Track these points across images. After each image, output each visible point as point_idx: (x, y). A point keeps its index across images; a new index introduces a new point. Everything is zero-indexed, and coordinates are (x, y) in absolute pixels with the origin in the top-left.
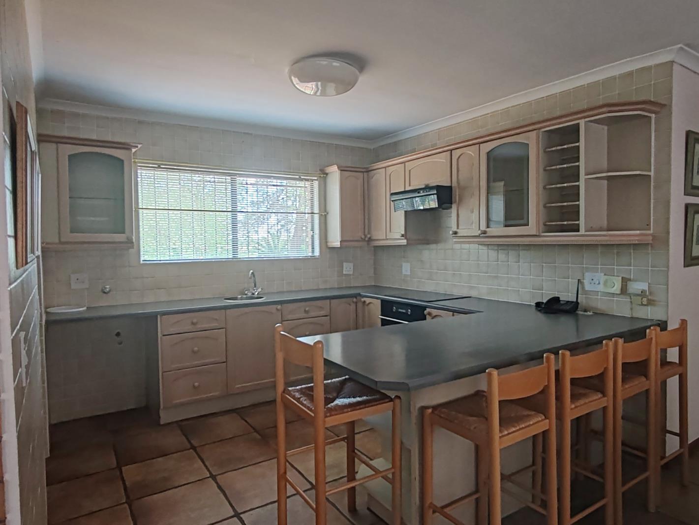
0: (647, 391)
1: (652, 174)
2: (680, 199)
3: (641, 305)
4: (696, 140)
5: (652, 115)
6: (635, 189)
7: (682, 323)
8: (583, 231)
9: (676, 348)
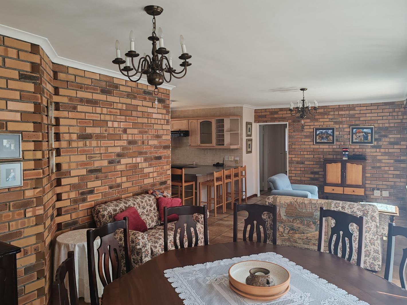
0: (238, 180)
1: (239, 132)
2: (245, 138)
3: (237, 163)
4: (248, 124)
5: (239, 118)
6: (235, 136)
7: (245, 166)
8: (225, 145)
9: (244, 171)
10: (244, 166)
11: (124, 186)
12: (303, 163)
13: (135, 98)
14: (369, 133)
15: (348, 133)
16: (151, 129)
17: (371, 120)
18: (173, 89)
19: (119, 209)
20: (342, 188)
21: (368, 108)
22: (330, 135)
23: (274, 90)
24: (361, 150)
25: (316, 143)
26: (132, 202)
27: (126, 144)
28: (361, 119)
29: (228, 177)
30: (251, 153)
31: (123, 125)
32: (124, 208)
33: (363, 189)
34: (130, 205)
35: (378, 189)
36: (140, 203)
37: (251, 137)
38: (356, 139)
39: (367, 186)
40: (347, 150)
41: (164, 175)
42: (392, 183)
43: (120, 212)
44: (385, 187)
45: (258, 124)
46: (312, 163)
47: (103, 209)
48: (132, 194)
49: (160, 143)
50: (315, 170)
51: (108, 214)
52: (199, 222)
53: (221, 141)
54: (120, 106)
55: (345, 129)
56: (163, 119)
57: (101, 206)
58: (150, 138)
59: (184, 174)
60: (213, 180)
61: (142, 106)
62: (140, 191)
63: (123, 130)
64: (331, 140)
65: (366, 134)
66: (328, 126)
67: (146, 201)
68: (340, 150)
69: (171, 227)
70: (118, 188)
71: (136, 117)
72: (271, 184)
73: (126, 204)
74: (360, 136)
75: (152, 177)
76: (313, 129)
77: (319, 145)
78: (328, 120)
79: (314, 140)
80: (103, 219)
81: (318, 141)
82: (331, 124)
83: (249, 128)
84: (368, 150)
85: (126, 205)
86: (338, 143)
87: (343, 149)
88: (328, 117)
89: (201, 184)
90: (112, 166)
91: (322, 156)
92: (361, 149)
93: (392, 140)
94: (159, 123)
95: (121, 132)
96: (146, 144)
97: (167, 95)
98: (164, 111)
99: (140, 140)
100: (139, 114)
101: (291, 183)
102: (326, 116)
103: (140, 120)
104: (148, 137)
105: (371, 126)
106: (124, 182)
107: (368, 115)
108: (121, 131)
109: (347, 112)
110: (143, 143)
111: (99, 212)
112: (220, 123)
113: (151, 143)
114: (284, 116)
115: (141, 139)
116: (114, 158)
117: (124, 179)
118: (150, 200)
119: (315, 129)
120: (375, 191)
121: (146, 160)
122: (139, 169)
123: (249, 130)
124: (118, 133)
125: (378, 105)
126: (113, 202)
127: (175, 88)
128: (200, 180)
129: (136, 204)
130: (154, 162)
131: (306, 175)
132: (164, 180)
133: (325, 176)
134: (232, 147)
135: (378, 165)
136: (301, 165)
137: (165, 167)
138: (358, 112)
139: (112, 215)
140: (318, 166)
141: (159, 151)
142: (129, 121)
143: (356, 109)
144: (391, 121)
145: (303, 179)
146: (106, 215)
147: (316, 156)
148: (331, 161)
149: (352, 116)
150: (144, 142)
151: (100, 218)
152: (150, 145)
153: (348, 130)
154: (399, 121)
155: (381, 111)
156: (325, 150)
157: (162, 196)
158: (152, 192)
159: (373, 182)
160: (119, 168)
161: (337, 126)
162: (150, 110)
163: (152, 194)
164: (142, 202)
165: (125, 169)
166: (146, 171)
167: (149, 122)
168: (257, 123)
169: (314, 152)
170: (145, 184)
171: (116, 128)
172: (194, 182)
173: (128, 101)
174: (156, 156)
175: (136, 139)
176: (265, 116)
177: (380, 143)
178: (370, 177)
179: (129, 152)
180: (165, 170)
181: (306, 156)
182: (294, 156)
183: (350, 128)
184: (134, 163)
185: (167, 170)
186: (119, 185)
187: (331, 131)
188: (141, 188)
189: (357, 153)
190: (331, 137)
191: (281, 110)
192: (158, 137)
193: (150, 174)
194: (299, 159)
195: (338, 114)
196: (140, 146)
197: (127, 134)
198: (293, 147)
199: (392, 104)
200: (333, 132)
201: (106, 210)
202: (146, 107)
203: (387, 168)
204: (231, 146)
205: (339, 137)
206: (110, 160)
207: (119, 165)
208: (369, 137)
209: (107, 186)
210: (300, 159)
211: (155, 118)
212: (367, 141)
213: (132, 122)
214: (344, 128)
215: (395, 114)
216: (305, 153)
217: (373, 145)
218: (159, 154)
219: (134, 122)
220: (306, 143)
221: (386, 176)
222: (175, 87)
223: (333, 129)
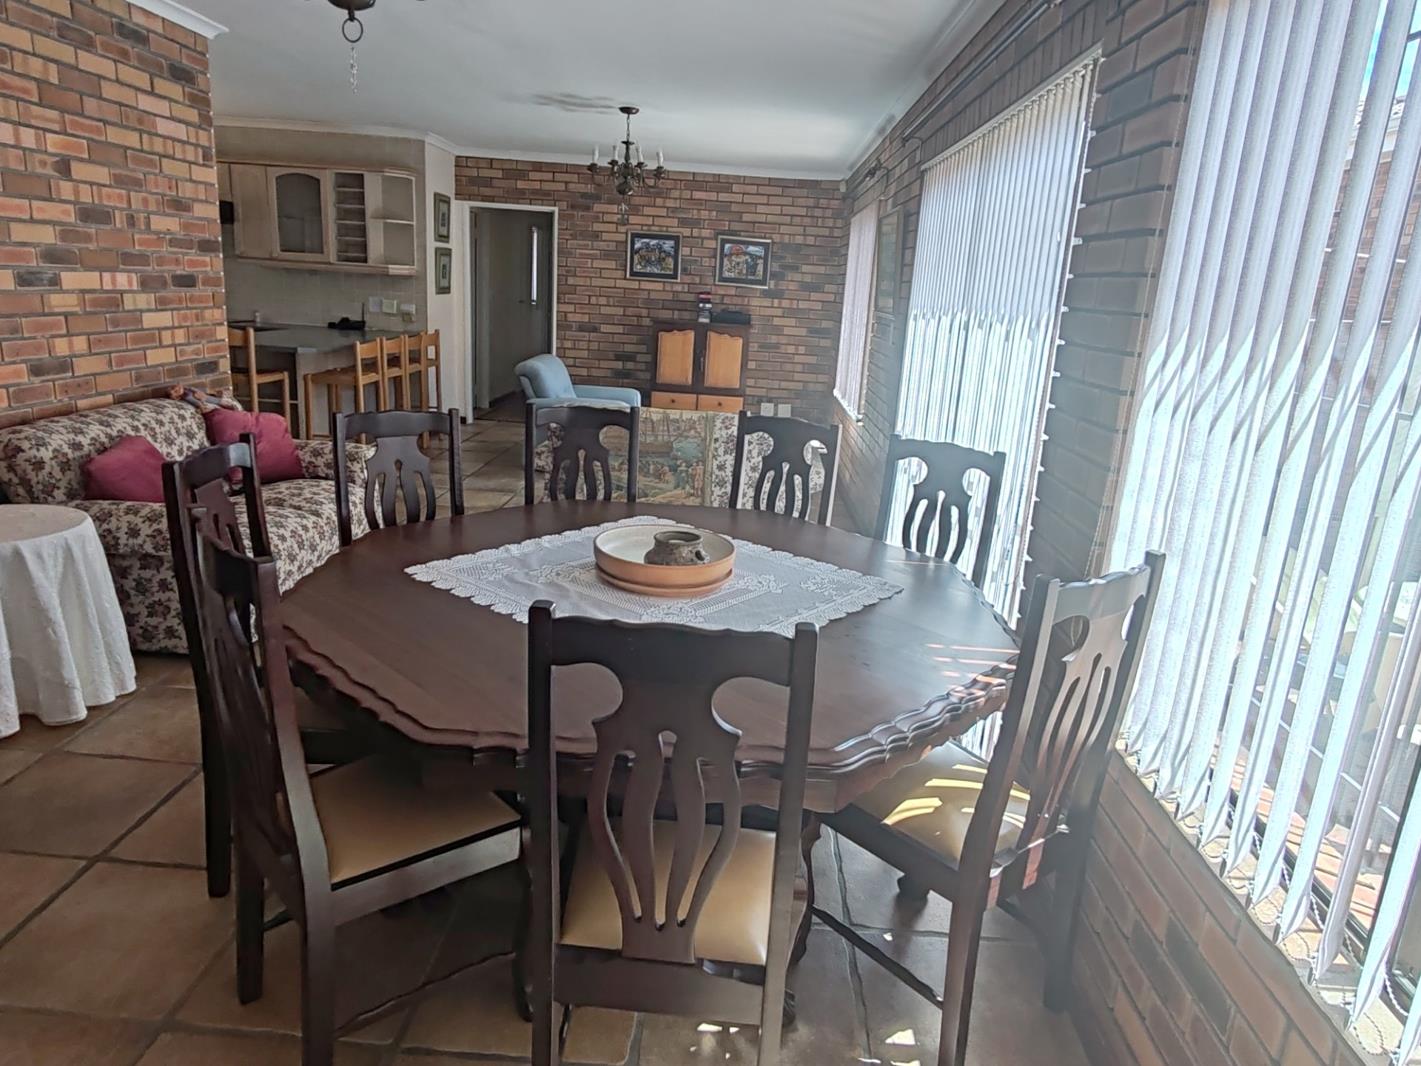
0: (420, 372)
1: (414, 223)
2: (432, 244)
3: (411, 322)
4: (441, 200)
5: (413, 179)
6: (403, 235)
7: (436, 331)
8: (370, 262)
9: (433, 348)
10: (431, 331)
11: (83, 367)
12: (595, 330)
13: (88, 45)
14: (760, 257)
15: (712, 253)
16: (155, 175)
17: (766, 223)
18: (216, 37)
19: (89, 442)
20: (695, 396)
21: (762, 190)
22: (668, 255)
23: (545, 100)
24: (738, 301)
25: (633, 274)
26: (125, 420)
27: (72, 219)
28: (746, 217)
29: (394, 361)
30: (449, 292)
31: (54, 144)
32: (104, 439)
33: (741, 399)
34: (122, 432)
35: (770, 401)
36: (154, 424)
37: (448, 242)
38: (729, 270)
39: (748, 391)
40: (709, 296)
41: (208, 342)
42: (800, 386)
43: (93, 451)
44: (785, 394)
45: (467, 205)
46: (620, 329)
47: (30, 440)
48: (111, 396)
49: (185, 226)
50: (629, 348)
51: (56, 457)
52: (354, 482)
53: (355, 247)
54: (35, 66)
55: (705, 242)
56: (192, 144)
57: (20, 432)
58: (152, 207)
59: (256, 346)
60: (354, 368)
61: (117, 81)
62: (137, 388)
63: (57, 162)
64: (670, 269)
65: (753, 260)
66: (665, 229)
67: (172, 421)
68: (691, 297)
69: (275, 496)
70: (64, 375)
71: (100, 120)
72: (525, 381)
73: (109, 425)
74: (738, 264)
75: (170, 342)
76: (624, 235)
77: (639, 281)
78: (663, 212)
79: (626, 266)
80: (37, 476)
81: (638, 268)
82: (672, 226)
83: (443, 215)
84: (755, 302)
85: (108, 430)
86: (687, 279)
87: (702, 293)
88: (664, 202)
89: (313, 381)
90: (32, 292)
91: (644, 312)
92: (740, 299)
93: (808, 279)
94: (180, 157)
95: (49, 171)
96: (143, 227)
97: (198, 56)
98: (193, 115)
99: (122, 209)
100: (111, 113)
101: (574, 383)
102: (659, 201)
103: (113, 135)
104: (145, 201)
105: (765, 238)
106: (82, 356)
107: (760, 209)
108: (49, 167)
109: (713, 196)
110: (131, 221)
111: (20, 450)
112: (352, 186)
113: (160, 223)
114: (547, 186)
115: (125, 206)
116: (35, 264)
117: (80, 344)
118: (183, 418)
119: (629, 235)
120: (764, 405)
121: (146, 284)
122: (124, 311)
123: (443, 220)
124: (39, 170)
125: (783, 184)
126: (56, 419)
127: (225, 34)
128: (304, 368)
129: (142, 428)
130: (172, 292)
131: (604, 364)
132: (208, 357)
133: (654, 366)
134: (394, 269)
135: (774, 339)
136: (592, 334)
137: (208, 313)
138: (739, 198)
139: (69, 460)
140: (634, 339)
141: (186, 258)
142: (75, 132)
143: (735, 188)
144: (810, 230)
145: (595, 373)
146: (46, 459)
147: (630, 311)
148: (671, 326)
149: (723, 208)
150: (132, 217)
151: (24, 471)
152: (157, 233)
153: (712, 244)
154: (826, 232)
155: (789, 201)
156: (653, 296)
157: (218, 407)
158: (182, 391)
159: (761, 383)
160: (57, 301)
161: (686, 232)
162: (146, 103)
163: (183, 398)
164: (161, 423)
165: (77, 309)
166: (150, 320)
167: (146, 147)
168: (465, 199)
169: (626, 299)
170: (152, 366)
171: (32, 150)
172: (286, 374)
173: (66, 53)
174: (179, 272)
175: (105, 203)
176: (488, 182)
177: (783, 285)
178: (755, 370)
179: (87, 248)
180: (207, 325)
181: (604, 310)
182: (571, 308)
183: (717, 240)
184: (107, 292)
185: (214, 325)
186: (64, 365)
187: (672, 243)
188: (138, 378)
189: (732, 308)
190: (670, 261)
191: (538, 167)
192: (179, 206)
193: (164, 333)
194: (586, 319)
195: (689, 197)
196: (120, 230)
197: (72, 180)
198: (571, 281)
199: (814, 184)
200: (676, 249)
201: (41, 444)
202: (129, 86)
203: (791, 349)
204: (390, 266)
205: (691, 261)
206: (22, 271)
207: (55, 292)
208: (760, 268)
209: (24, 366)
210: (587, 316)
211: (166, 134)
212: (752, 278)
213: (88, 139)
214: (703, 239)
215: (818, 212)
216: (603, 301)
217: (766, 288)
218: (186, 269)
219: (92, 140)
220: (605, 274)
221: (789, 367)
222: (227, 30)
223: (676, 239)
